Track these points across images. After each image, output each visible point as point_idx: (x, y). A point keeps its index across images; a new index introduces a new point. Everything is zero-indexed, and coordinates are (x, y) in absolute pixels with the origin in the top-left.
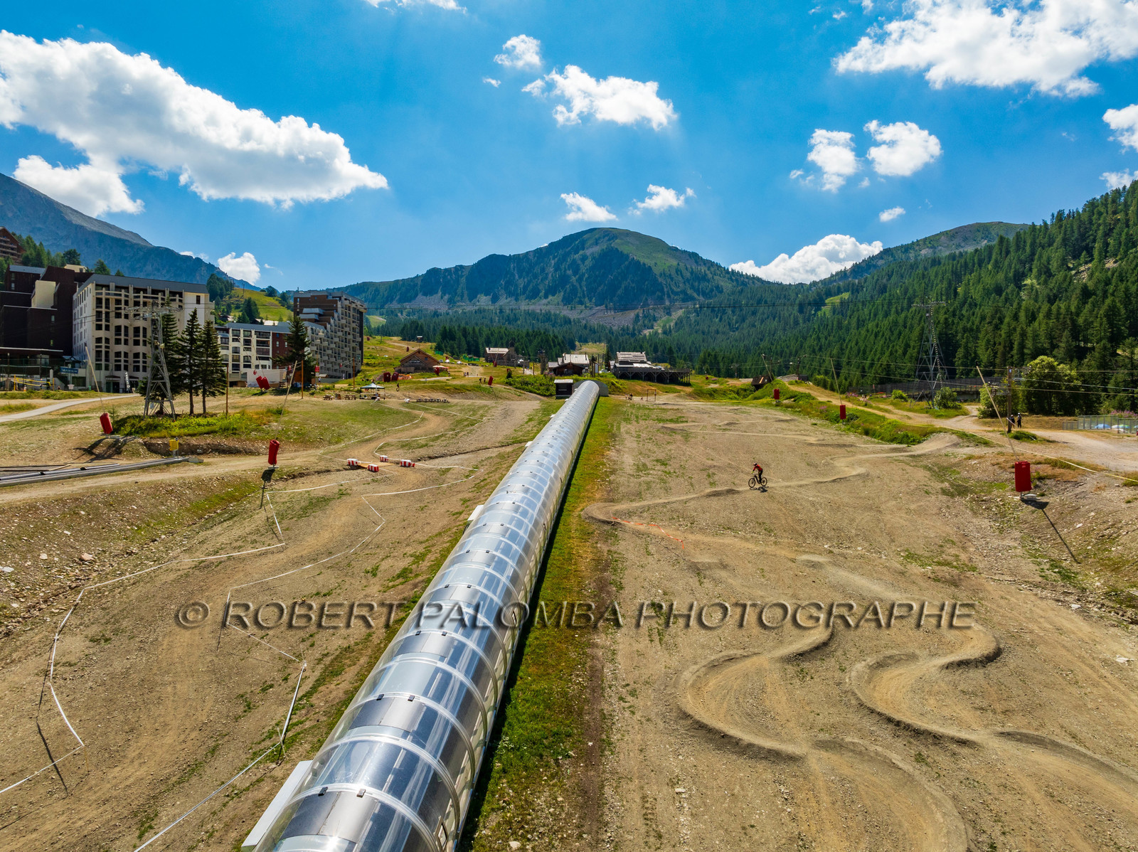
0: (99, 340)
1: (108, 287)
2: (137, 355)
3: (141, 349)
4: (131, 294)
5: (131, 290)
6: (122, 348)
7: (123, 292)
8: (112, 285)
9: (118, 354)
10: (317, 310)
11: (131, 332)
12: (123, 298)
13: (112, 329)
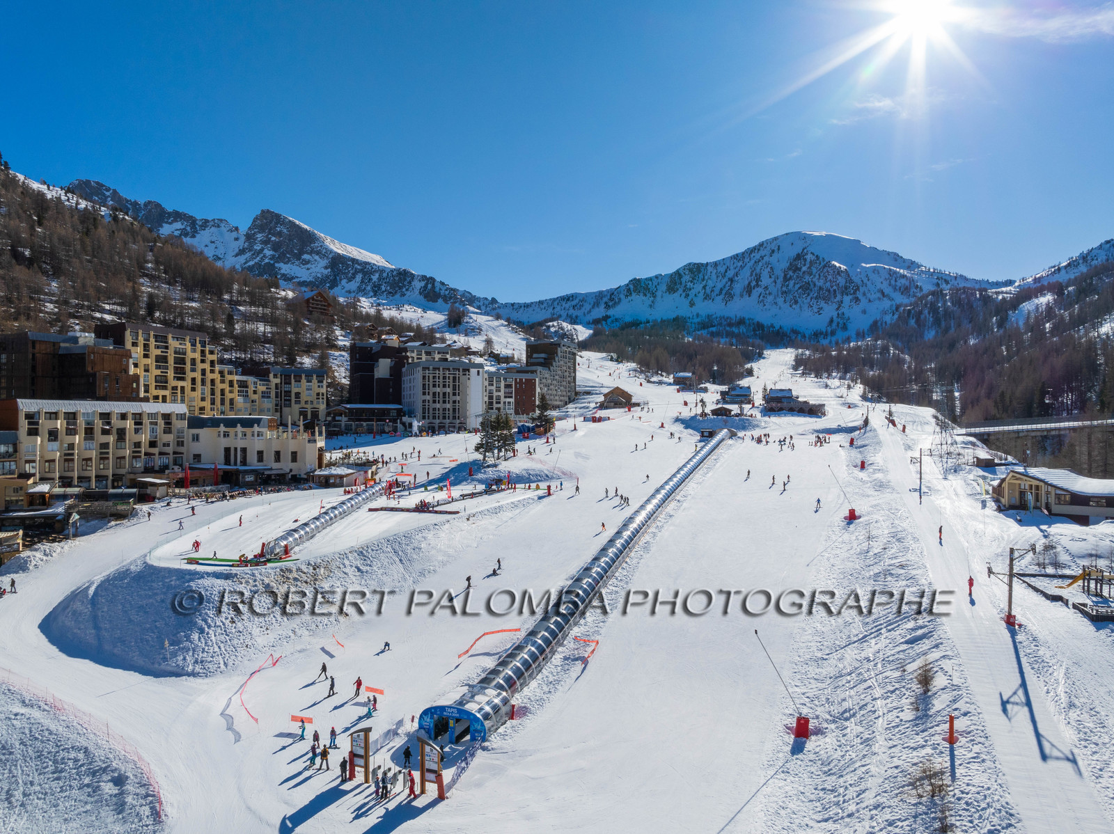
0: (424, 401)
1: (429, 368)
2: (444, 409)
3: (448, 406)
4: (441, 372)
5: (441, 369)
6: (438, 406)
7: (437, 372)
8: (431, 368)
9: (435, 409)
10: (543, 355)
11: (441, 395)
12: (437, 375)
13: (431, 394)
